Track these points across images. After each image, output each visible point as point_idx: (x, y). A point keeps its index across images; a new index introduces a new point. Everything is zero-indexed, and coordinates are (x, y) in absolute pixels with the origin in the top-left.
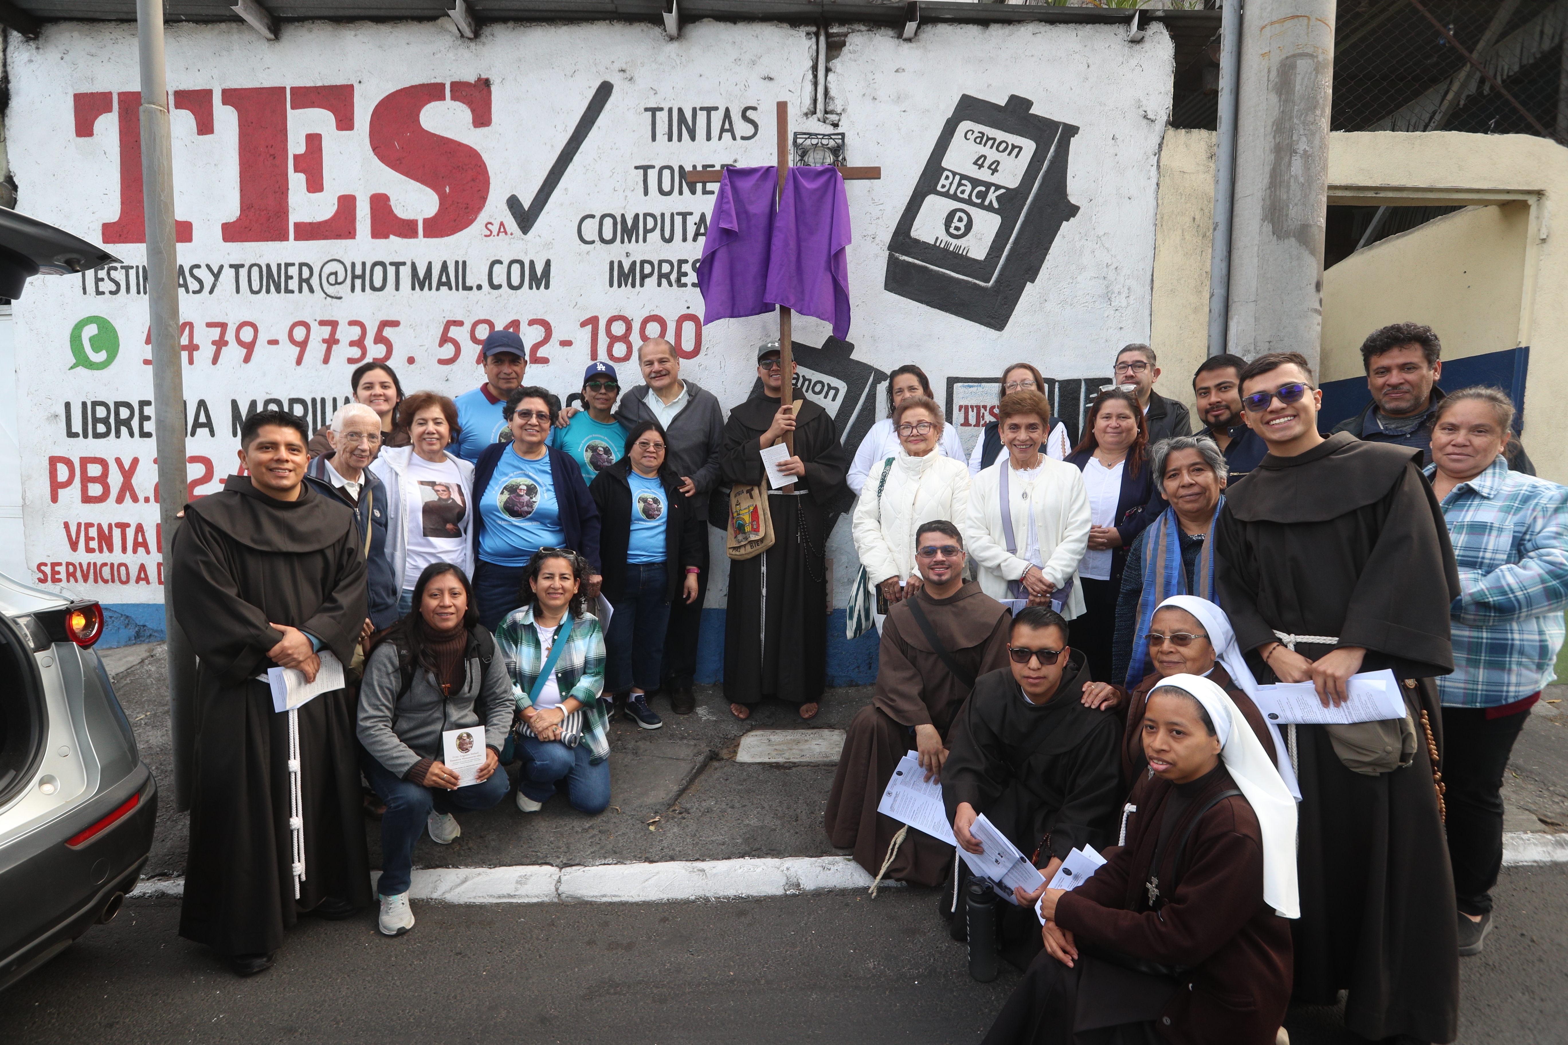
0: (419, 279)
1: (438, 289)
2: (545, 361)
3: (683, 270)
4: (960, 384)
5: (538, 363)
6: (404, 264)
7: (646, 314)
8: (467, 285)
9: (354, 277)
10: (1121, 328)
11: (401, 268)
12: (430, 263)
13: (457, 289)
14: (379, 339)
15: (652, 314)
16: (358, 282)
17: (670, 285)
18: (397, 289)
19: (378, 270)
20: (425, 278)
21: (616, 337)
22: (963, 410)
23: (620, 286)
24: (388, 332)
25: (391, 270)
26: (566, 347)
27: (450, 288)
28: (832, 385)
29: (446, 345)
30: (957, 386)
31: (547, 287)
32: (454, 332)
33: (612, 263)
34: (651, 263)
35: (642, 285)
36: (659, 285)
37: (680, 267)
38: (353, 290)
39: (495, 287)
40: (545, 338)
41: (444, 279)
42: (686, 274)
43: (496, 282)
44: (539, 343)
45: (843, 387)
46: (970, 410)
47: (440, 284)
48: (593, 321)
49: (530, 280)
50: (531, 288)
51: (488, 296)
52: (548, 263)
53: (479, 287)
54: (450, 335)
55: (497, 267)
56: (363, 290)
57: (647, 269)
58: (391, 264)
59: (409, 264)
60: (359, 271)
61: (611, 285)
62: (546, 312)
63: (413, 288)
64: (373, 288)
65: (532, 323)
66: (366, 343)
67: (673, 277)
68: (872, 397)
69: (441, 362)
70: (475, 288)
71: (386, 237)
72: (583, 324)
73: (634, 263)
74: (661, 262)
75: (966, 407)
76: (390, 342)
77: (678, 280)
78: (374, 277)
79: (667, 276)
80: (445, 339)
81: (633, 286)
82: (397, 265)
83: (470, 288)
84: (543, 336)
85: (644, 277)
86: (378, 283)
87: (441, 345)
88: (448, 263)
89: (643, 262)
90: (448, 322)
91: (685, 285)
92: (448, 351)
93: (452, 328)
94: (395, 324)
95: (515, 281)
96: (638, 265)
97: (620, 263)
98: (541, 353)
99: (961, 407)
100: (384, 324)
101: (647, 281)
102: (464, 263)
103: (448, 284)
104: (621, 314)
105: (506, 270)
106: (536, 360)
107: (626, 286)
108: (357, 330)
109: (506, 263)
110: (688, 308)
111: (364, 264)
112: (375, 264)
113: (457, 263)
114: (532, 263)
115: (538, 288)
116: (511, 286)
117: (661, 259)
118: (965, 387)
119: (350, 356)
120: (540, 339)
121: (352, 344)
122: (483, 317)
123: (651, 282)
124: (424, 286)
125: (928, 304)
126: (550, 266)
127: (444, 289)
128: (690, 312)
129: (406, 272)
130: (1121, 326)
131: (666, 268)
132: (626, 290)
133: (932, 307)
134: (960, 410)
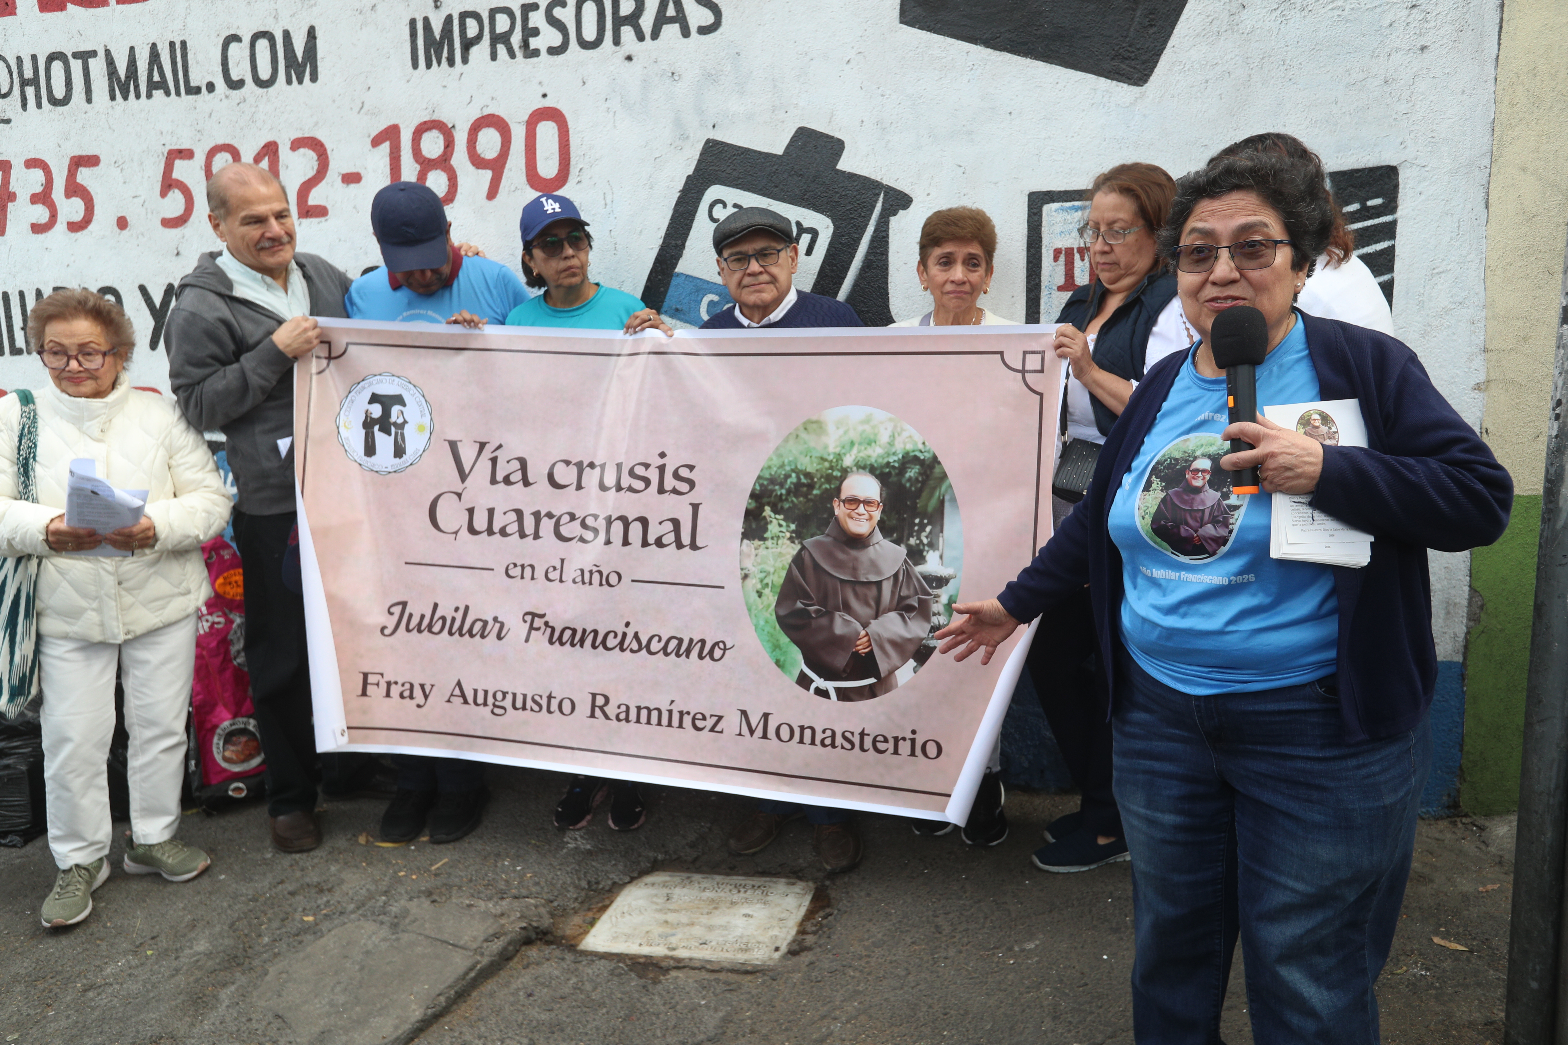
0: (119, 79)
1: (149, 96)
2: (321, 212)
3: (531, 25)
4: (1055, 206)
5: (312, 216)
6: (94, 53)
7: (475, 114)
8: (192, 84)
9: (24, 83)
10: (1423, 48)
11: (91, 61)
12: (132, 49)
13: (178, 94)
14: (74, 189)
15: (487, 112)
16: (30, 91)
17: (512, 54)
18: (89, 100)
19: (57, 67)
20: (128, 77)
21: (430, 160)
22: (1062, 258)
23: (429, 66)
24: (84, 176)
25: (76, 66)
26: (352, 186)
27: (168, 93)
28: (806, 224)
29: (170, 194)
30: (1049, 210)
31: (314, 78)
32: (182, 170)
33: (413, 22)
34: (476, 16)
35: (465, 60)
36: (494, 56)
37: (525, 20)
38: (24, 106)
39: (235, 85)
40: (318, 172)
41: (156, 78)
42: (535, 32)
43: (235, 76)
44: (309, 180)
45: (824, 226)
46: (1077, 256)
47: (152, 86)
48: (390, 134)
49: (288, 67)
50: (289, 82)
51: (225, 101)
52: (312, 34)
53: (211, 87)
54: (175, 175)
55: (233, 47)
56: (39, 105)
57: (472, 28)
58: (76, 55)
59: (101, 53)
60: (28, 74)
61: (415, 65)
62: (317, 124)
63: (113, 98)
64: (54, 102)
65: (297, 144)
66: (54, 196)
67: (516, 39)
68: (881, 242)
69: (168, 223)
70: (204, 89)
71: (62, 8)
72: (376, 142)
73: (449, 19)
74: (493, 12)
75: (1069, 252)
76: (89, 193)
77: (525, 44)
78: (53, 81)
79: (505, 38)
80: (168, 184)
81: (451, 62)
82: (85, 56)
83: (197, 91)
84: (316, 167)
85: (468, 44)
86: (59, 92)
87: (163, 194)
88: (159, 47)
89: (464, 16)
90: (170, 152)
91: (536, 53)
92: (174, 204)
93: (178, 163)
94: (92, 161)
95: (265, 73)
96: (456, 22)
97: (426, 20)
98: (315, 198)
99: (1057, 253)
100: (79, 162)
101: (474, 51)
102: (184, 44)
103: (162, 85)
104: (435, 117)
105: (247, 53)
106: (309, 212)
107: (439, 63)
108: (38, 175)
109: (247, 40)
110: (544, 96)
111: (34, 58)
112: (52, 58)
113: (172, 44)
114: (287, 35)
115: (300, 82)
116: (260, 83)
117: (493, 7)
118: (1066, 210)
119: (34, 221)
120: (311, 173)
121: (35, 199)
122: (221, 141)
123: (479, 52)
124: (128, 91)
125: (989, 43)
126: (315, 38)
127: (158, 94)
128: (548, 103)
129: (97, 66)
130: (1422, 42)
131: (502, 23)
132: (440, 71)
133: (995, 48)
134: (1056, 259)
